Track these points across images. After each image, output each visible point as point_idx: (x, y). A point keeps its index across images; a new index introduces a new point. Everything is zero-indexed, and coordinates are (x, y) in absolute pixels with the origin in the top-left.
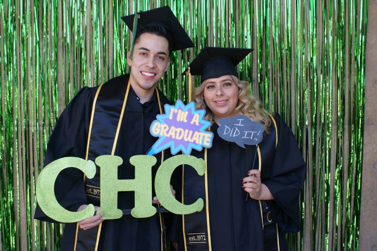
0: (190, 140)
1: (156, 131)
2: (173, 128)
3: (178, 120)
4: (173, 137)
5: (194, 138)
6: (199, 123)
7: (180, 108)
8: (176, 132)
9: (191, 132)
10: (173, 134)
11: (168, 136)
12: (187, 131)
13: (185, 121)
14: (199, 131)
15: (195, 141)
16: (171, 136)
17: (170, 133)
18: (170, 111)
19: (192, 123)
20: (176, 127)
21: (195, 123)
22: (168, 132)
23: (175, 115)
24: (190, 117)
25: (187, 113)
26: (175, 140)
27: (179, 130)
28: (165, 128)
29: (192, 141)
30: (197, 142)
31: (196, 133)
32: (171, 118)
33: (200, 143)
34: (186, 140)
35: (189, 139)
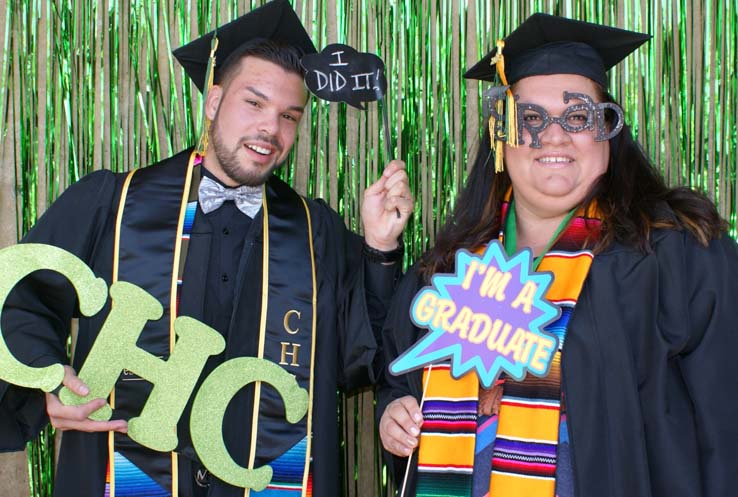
0: (500, 349)
1: (424, 314)
2: (466, 311)
3: (483, 292)
4: (463, 335)
5: (511, 346)
6: (532, 307)
7: (494, 263)
8: (471, 324)
9: (508, 328)
10: (464, 328)
11: (452, 329)
12: (498, 323)
13: (500, 297)
14: (527, 329)
15: (512, 353)
16: (458, 331)
17: (457, 324)
18: (467, 267)
19: (515, 304)
20: (475, 311)
21: (522, 306)
22: (451, 320)
23: (478, 279)
24: (513, 289)
25: (508, 277)
26: (465, 343)
27: (480, 318)
28: (447, 309)
29: (506, 352)
30: (516, 357)
31: (520, 331)
32: (466, 285)
33: (524, 359)
34: (491, 346)
35: (499, 346)
